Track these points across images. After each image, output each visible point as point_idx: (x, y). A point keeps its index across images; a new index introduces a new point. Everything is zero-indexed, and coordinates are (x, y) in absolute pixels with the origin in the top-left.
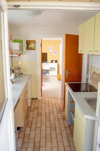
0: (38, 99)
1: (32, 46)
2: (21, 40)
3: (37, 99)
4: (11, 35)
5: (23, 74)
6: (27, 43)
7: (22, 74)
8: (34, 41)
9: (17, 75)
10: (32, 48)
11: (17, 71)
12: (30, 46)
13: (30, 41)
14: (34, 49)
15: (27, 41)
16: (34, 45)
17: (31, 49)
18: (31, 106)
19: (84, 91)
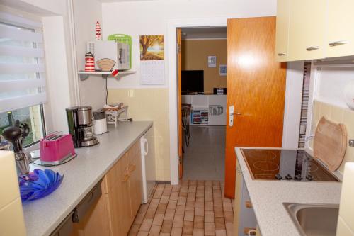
0: (172, 183)
1: (154, 49)
2: (126, 36)
3: (168, 183)
4: (98, 23)
5: (134, 120)
6: (141, 42)
7: (131, 120)
8: (160, 36)
9: (116, 123)
10: (156, 55)
11: (115, 114)
12: (149, 51)
13: (148, 38)
14: (159, 56)
15: (142, 37)
16: (161, 47)
17: (153, 58)
18: (149, 202)
19: (289, 178)
